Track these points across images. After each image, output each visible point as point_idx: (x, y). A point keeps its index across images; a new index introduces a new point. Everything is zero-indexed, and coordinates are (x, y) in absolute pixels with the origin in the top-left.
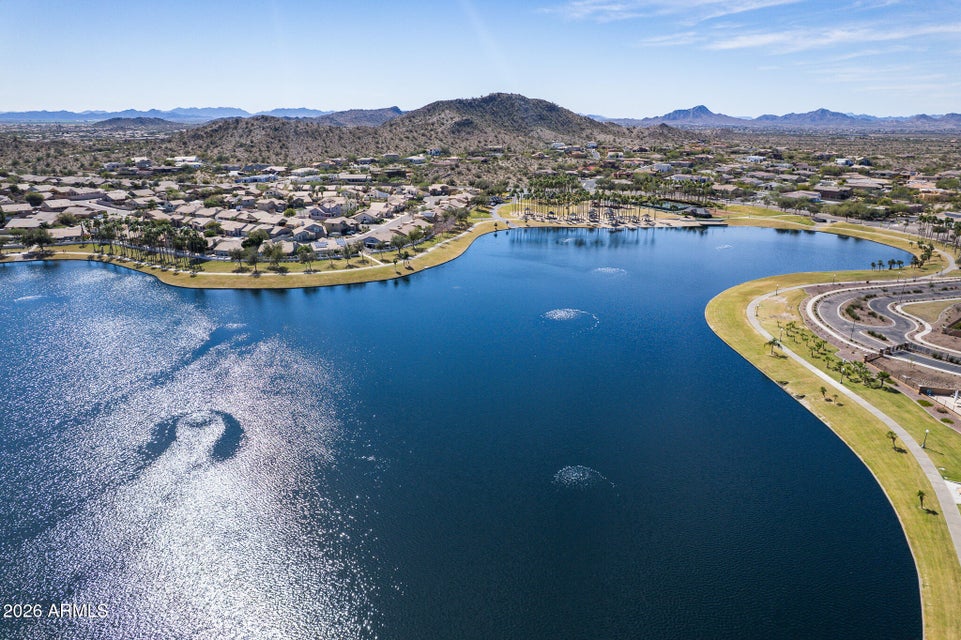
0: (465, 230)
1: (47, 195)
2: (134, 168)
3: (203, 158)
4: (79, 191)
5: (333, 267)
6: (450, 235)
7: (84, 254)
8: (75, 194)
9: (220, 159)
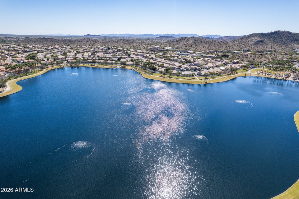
0: (234, 74)
1: (132, 54)
2: (155, 49)
3: (173, 47)
4: (139, 54)
5: (184, 79)
6: (227, 75)
7: (131, 68)
8: (138, 54)
9: (177, 48)
